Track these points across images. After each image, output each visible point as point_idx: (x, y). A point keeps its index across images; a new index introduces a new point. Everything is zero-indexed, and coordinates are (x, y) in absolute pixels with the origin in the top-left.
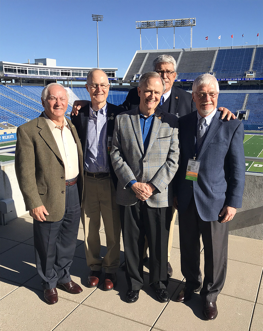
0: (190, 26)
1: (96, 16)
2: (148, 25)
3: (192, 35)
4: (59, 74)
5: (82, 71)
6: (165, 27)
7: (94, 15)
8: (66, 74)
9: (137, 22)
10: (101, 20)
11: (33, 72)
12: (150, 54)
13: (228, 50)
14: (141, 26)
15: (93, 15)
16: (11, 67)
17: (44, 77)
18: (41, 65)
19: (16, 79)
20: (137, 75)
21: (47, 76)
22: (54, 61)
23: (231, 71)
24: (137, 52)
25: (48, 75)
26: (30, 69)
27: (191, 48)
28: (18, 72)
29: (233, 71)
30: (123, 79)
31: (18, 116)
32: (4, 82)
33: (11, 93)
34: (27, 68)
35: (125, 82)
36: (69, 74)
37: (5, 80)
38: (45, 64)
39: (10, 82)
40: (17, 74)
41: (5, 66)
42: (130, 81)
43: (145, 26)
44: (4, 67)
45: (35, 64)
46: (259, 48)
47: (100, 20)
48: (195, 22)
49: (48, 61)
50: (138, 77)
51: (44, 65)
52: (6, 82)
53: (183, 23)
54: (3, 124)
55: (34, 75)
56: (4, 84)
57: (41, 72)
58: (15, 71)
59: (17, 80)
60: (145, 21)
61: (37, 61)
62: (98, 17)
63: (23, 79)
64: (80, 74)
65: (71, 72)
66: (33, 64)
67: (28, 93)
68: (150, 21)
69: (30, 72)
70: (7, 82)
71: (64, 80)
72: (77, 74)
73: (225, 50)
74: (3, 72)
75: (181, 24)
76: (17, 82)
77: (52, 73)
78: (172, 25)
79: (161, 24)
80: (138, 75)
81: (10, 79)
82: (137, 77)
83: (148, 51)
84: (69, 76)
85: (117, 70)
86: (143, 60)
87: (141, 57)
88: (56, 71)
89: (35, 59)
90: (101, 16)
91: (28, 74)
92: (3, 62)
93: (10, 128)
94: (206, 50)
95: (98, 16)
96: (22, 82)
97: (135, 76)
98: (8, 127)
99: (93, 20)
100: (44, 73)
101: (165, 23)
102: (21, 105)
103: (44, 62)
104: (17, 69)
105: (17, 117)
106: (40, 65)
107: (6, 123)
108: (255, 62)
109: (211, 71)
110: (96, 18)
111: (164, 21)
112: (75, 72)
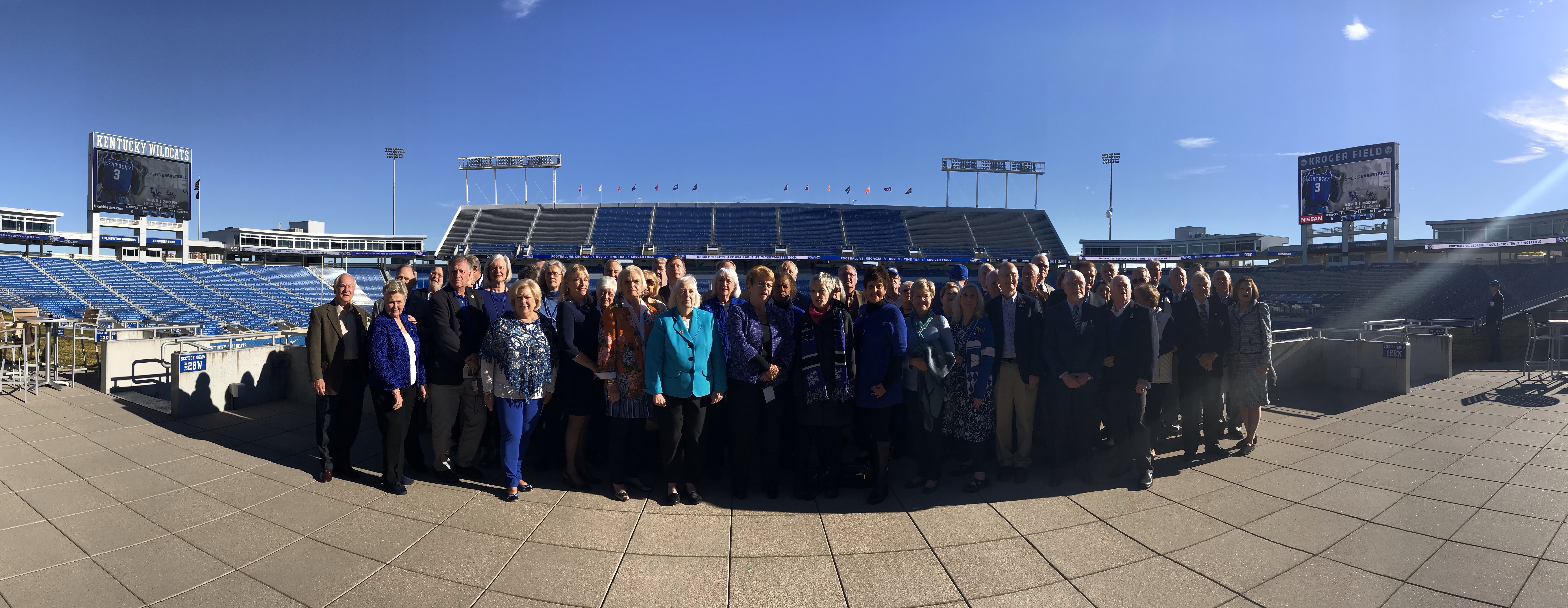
0: (551, 167)
1: (392, 150)
2: (480, 164)
3: (555, 182)
4: (328, 247)
5: (366, 241)
6: (509, 168)
7: (389, 149)
8: (339, 246)
9: (459, 159)
10: (401, 156)
11: (286, 244)
12: (484, 212)
13: (614, 209)
14: (468, 165)
15: (386, 149)
16: (252, 236)
17: (303, 251)
18: (299, 232)
19: (257, 254)
20: (460, 247)
21: (308, 249)
22: (321, 225)
23: (618, 243)
24: (460, 209)
25: (310, 248)
26: (282, 238)
27: (554, 203)
28: (261, 244)
29: (623, 243)
30: (436, 254)
31: (257, 313)
32: (239, 259)
33: (249, 278)
34: (277, 236)
35: (439, 258)
36: (343, 246)
37: (241, 256)
38: (306, 231)
39: (248, 259)
40: (260, 246)
41: (242, 235)
42: (448, 257)
43: (475, 165)
44: (241, 237)
45: (290, 230)
46: (660, 208)
47: (399, 156)
48: (560, 162)
49: (311, 224)
50: (462, 250)
51: (303, 232)
52: (241, 260)
53: (539, 163)
54: (233, 325)
55: (287, 248)
56: (239, 263)
57: (298, 244)
58: (256, 242)
59: (260, 256)
60: (475, 158)
61: (293, 226)
62: (396, 152)
63: (269, 254)
64: (362, 246)
65: (348, 242)
66: (286, 231)
67: (275, 278)
68: (482, 158)
69: (281, 243)
70: (243, 259)
71: (335, 257)
72: (357, 246)
73: (609, 209)
74: (239, 245)
75: (536, 163)
76: (258, 259)
77: (316, 245)
78: (521, 165)
79: (502, 162)
80: (462, 246)
81: (249, 255)
82: (460, 250)
83: (481, 207)
84: (343, 248)
85: (425, 238)
86: (471, 222)
87: (466, 216)
88: (324, 241)
89: (290, 223)
90: (401, 150)
91: (277, 247)
92: (241, 229)
93: (241, 332)
94: (579, 207)
95: (396, 149)
96: (267, 260)
97: (457, 247)
98: (239, 330)
99: (388, 157)
100: (303, 244)
101: (509, 161)
102: (262, 297)
103: (304, 226)
104: (260, 238)
105: (254, 315)
106: (297, 232)
107: (236, 324)
108: (654, 229)
109: (588, 242)
110: (393, 154)
111: (507, 158)
112: (354, 242)
